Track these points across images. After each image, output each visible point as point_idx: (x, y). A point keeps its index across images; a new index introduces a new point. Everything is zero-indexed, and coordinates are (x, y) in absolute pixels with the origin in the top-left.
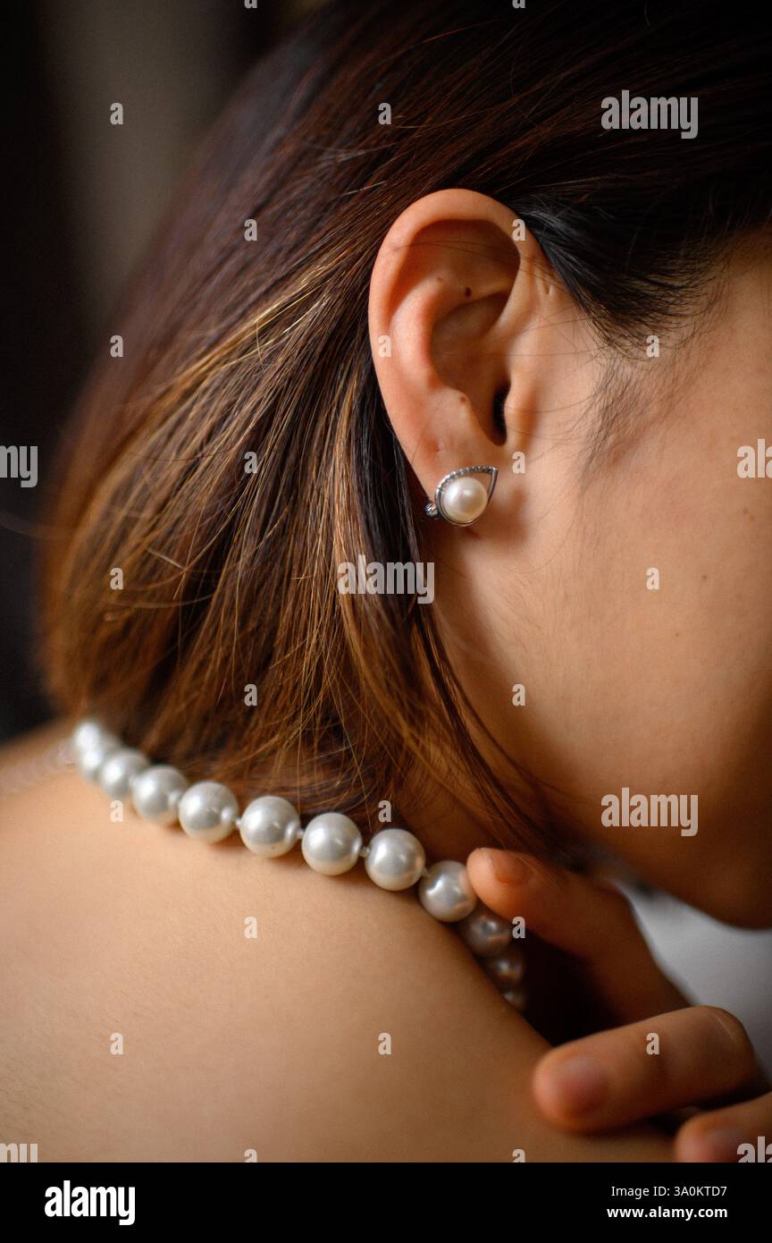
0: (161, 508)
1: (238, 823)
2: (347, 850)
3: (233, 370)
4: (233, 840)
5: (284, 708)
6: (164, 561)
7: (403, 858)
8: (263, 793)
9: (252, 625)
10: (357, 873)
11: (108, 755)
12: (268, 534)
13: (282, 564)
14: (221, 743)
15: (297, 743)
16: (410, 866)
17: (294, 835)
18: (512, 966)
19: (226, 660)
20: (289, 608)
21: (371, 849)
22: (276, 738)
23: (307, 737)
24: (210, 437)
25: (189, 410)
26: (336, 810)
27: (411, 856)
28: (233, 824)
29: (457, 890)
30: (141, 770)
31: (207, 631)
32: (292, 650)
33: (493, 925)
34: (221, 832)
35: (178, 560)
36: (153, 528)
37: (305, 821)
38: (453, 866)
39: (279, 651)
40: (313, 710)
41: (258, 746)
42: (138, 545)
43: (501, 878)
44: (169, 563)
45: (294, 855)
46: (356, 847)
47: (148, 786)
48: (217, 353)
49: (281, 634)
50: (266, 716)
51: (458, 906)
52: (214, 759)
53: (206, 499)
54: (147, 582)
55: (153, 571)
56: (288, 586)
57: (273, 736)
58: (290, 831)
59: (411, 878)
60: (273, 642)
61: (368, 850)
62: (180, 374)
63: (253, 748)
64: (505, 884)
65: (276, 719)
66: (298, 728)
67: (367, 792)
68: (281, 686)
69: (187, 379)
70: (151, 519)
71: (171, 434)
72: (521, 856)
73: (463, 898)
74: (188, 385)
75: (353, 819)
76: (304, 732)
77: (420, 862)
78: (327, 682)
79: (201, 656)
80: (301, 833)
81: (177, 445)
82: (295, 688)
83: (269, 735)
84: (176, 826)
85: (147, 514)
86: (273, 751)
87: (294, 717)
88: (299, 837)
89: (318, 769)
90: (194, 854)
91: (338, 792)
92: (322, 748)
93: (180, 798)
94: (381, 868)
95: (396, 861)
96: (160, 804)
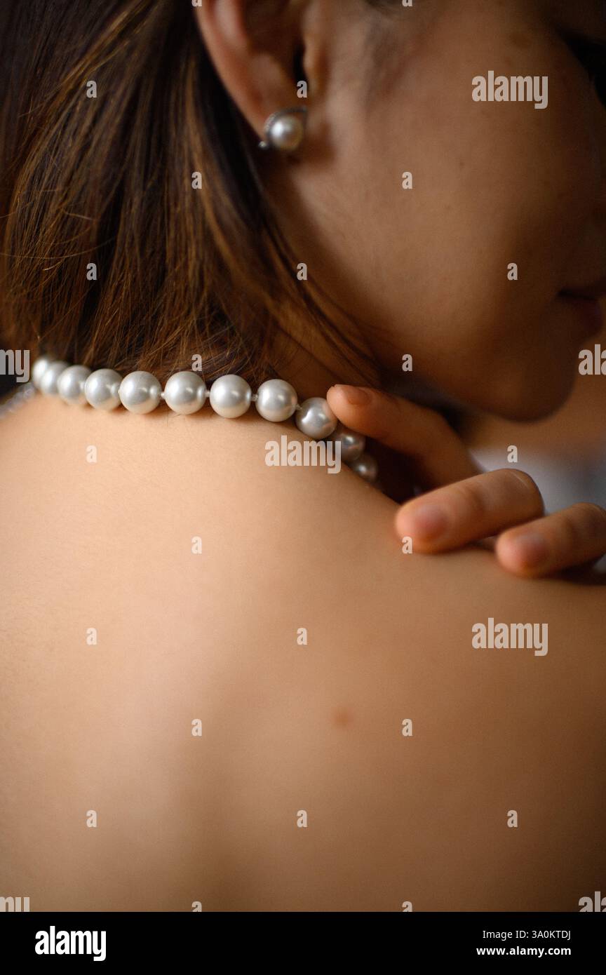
0: (69, 181)
1: (163, 395)
2: (242, 398)
3: (103, 68)
4: (162, 408)
5: (181, 308)
6: (79, 218)
7: (282, 398)
8: (176, 372)
9: (149, 251)
10: (252, 413)
11: (59, 373)
12: (149, 185)
13: (162, 205)
14: (140, 343)
15: (194, 332)
16: (288, 403)
17: (204, 395)
18: (368, 468)
19: (134, 280)
20: (172, 235)
21: (258, 394)
22: (178, 330)
23: (201, 324)
24: (95, 121)
25: (74, 106)
26: (230, 373)
27: (287, 396)
28: (159, 396)
29: (322, 416)
30: (86, 376)
31: (118, 262)
32: (180, 264)
33: (350, 439)
34: (151, 405)
35: (89, 216)
36: (66, 197)
37: (209, 386)
38: (317, 401)
39: (170, 266)
40: (201, 304)
41: (166, 338)
42: (58, 211)
43: (351, 402)
44: (83, 219)
45: (206, 409)
46: (248, 395)
47: (94, 383)
48: (89, 58)
49: (169, 255)
50: (169, 315)
51: (325, 426)
52: (137, 356)
53: (100, 168)
54: (69, 236)
55: (72, 229)
56: (169, 219)
57: (176, 328)
58: (200, 392)
59: (289, 411)
60: (165, 260)
61: (257, 396)
62: (63, 81)
63: (163, 340)
64: (356, 405)
65: (176, 316)
66: (193, 319)
67: (249, 355)
68: (176, 291)
69: (69, 82)
70: (63, 191)
71: (65, 127)
72: (363, 389)
73: (327, 421)
74: (71, 87)
75: (243, 377)
76: (197, 321)
77: (294, 400)
78: (208, 282)
79: (116, 284)
80: (208, 392)
81: (72, 133)
82: (186, 291)
83: (173, 328)
84: (120, 408)
85: (59, 188)
86: (178, 341)
87: (189, 311)
88: (207, 396)
89: (212, 346)
90: (136, 424)
91: (229, 361)
92: (212, 332)
93: (118, 387)
94: (268, 407)
95: (278, 401)
96: (105, 395)
